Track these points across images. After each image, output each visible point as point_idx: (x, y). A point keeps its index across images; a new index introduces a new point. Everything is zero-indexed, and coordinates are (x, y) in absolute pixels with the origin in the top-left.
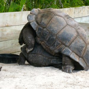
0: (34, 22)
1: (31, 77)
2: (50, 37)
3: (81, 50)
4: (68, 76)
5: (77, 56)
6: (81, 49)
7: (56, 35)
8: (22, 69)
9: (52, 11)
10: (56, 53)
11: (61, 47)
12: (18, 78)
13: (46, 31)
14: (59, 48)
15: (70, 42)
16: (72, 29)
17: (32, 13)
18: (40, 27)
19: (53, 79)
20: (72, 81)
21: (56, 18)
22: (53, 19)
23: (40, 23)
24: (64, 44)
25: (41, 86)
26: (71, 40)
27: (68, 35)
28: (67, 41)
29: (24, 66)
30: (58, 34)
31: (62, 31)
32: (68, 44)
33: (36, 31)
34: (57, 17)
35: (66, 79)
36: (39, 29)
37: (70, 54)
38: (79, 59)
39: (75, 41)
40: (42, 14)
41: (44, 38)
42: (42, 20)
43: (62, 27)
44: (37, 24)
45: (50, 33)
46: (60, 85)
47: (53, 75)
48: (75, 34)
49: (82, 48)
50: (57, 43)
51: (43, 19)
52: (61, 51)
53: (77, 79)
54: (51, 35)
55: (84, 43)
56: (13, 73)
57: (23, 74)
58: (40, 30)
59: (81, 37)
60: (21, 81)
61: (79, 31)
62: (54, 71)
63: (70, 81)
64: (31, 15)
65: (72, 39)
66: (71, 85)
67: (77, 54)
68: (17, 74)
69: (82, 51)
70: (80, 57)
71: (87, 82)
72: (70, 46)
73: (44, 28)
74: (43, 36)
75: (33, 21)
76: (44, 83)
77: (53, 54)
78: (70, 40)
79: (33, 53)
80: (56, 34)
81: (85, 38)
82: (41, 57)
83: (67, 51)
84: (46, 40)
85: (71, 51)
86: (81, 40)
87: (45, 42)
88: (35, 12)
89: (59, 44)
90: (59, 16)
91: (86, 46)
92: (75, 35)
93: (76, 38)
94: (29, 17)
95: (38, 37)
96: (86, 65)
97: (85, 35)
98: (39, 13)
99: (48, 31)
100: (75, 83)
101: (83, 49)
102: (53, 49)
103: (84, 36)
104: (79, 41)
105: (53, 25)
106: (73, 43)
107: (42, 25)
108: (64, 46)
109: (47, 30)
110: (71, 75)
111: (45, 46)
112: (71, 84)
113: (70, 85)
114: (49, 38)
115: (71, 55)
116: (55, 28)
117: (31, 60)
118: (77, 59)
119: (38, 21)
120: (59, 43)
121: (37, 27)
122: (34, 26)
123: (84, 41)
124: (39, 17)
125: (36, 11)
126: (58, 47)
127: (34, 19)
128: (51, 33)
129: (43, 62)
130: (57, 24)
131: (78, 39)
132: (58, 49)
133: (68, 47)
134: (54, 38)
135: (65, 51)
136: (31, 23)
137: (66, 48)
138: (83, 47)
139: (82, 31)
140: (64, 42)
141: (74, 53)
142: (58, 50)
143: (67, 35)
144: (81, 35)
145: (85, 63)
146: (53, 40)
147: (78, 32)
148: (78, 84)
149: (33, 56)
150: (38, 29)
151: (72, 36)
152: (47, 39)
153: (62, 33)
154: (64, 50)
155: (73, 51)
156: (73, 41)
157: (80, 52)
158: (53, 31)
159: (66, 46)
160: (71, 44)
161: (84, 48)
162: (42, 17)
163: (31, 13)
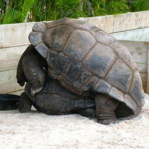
0: (42, 44)
1: (42, 132)
3: (126, 82)
4: (104, 130)
5: (120, 92)
6: (126, 80)
7: (82, 61)
8: (26, 120)
9: (69, 23)
10: (85, 92)
11: (91, 80)
12: (20, 135)
13: (63, 57)
15: (106, 70)
16: (106, 49)
17: (36, 30)
18: (53, 52)
19: (79, 134)
20: (111, 138)
22: (73, 35)
24: (96, 75)
25: (58, 146)
26: (107, 67)
28: (102, 70)
29: (30, 114)
30: (85, 59)
32: (102, 74)
33: (47, 60)
35: (100, 135)
36: (52, 55)
37: (108, 90)
38: (124, 96)
39: (113, 68)
41: (61, 69)
42: (53, 40)
45: (70, 59)
46: (90, 144)
47: (78, 128)
48: (112, 56)
49: (126, 78)
50: (85, 74)
51: (56, 37)
53: (119, 135)
55: (129, 69)
56: (12, 126)
57: (29, 128)
58: (53, 57)
59: (122, 59)
60: (25, 139)
62: (81, 122)
63: (107, 137)
64: (34, 33)
65: (108, 64)
67: (119, 90)
68: (18, 128)
70: (125, 93)
71: (135, 139)
72: (107, 76)
73: (59, 52)
75: (39, 43)
76: (64, 142)
77: (80, 94)
78: (105, 68)
80: (81, 59)
81: (129, 61)
83: (103, 86)
84: (65, 72)
85: (110, 86)
87: (64, 75)
88: (40, 27)
89: (88, 76)
90: (82, 29)
91: (133, 74)
92: (113, 58)
93: (115, 62)
94: (32, 37)
96: (136, 105)
97: (129, 55)
99: (66, 57)
100: (116, 141)
101: (128, 80)
102: (80, 85)
103: (127, 57)
104: (120, 68)
105: (73, 46)
106: (111, 72)
107: (56, 47)
108: (97, 78)
109: (66, 55)
110: (110, 128)
112: (109, 143)
113: (108, 145)
114: (70, 68)
115: (110, 91)
116: (78, 50)
117: (42, 105)
118: (121, 98)
119: (48, 42)
120: (87, 73)
121: (47, 52)
122: (42, 50)
123: (128, 66)
124: (48, 35)
125: (41, 25)
127: (40, 40)
128: (73, 60)
129: (62, 107)
130: (79, 43)
131: (118, 63)
132: (87, 84)
133: (104, 78)
134: (79, 66)
135: (99, 87)
136: (36, 46)
137: (101, 81)
138: (127, 76)
139: (123, 50)
140: (96, 72)
142: (88, 86)
143: (100, 59)
144: (122, 57)
147: (116, 53)
148: (121, 143)
149: (44, 97)
150: (49, 55)
152: (67, 70)
154: (98, 84)
155: (113, 86)
156: (111, 68)
158: (76, 55)
159: (100, 78)
160: (109, 74)
161: (131, 77)
162: (54, 34)
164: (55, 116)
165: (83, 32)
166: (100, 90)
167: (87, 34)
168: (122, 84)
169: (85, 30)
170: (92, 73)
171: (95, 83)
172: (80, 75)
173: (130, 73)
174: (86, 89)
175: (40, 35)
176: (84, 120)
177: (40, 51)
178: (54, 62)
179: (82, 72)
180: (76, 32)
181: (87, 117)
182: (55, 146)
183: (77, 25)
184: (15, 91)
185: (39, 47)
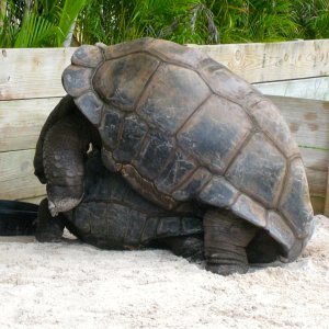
0: (90, 94)
1: (81, 282)
2: (154, 146)
3: (272, 184)
4: (218, 286)
5: (257, 206)
6: (272, 179)
7: (175, 135)
8: (51, 257)
10: (181, 203)
11: (196, 177)
12: (30, 286)
13: (134, 124)
14: (191, 180)
16: (230, 109)
17: (80, 62)
18: (114, 112)
19: (162, 291)
20: (230, 302)
21: (170, 72)
22: (159, 76)
23: (112, 95)
24: (207, 167)
25: (111, 314)
26: (231, 150)
27: (219, 131)
28: (218, 155)
29: (59, 245)
30: (183, 131)
31: (196, 119)
32: (220, 165)
33: (101, 128)
34: (173, 68)
35: (209, 296)
36: (111, 119)
37: (231, 201)
38: (266, 215)
39: (245, 152)
40: (114, 61)
42: (116, 87)
43: (193, 104)
44: (100, 102)
45: (151, 128)
46: (183, 313)
47: (163, 278)
48: (243, 126)
49: (273, 176)
50: (182, 164)
51: (122, 79)
52: (199, 193)
53: (249, 298)
54: (157, 135)
55: (279, 155)
56: (17, 268)
57: (53, 273)
58: (114, 122)
59: (266, 133)
60: (40, 294)
61: (255, 112)
62: (170, 268)
63: (222, 301)
64: (75, 69)
65: (234, 144)
66: (225, 317)
68: (29, 272)
69: (275, 185)
70: (268, 208)
71: (285, 308)
73: (127, 112)
74: (128, 143)
76: (125, 305)
77: (171, 206)
78: (227, 151)
79: (94, 200)
80: (174, 131)
82: (121, 212)
83: (221, 192)
84: (138, 158)
85: (235, 191)
86: (269, 147)
87: (136, 163)
88: (90, 56)
89: (189, 167)
90: (179, 64)
91: (288, 166)
92: (244, 131)
93: (248, 139)
94: (69, 78)
95: (109, 149)
97: (280, 126)
98: (105, 59)
99: (142, 124)
100: (241, 309)
102: (169, 187)
103: (277, 129)
104: (259, 152)
105: (158, 101)
106: (240, 161)
107: (120, 102)
108: (208, 174)
109: (141, 119)
110: (232, 281)
111: (138, 181)
112: (224, 313)
113: (221, 317)
114: (149, 149)
116: (168, 110)
117: (86, 226)
118: (259, 218)
119: (104, 91)
120: (187, 162)
121: (101, 113)
123: (279, 149)
124: (106, 74)
126: (184, 178)
130: (172, 94)
132: (186, 185)
133: (223, 174)
134: (169, 145)
135: (211, 192)
136: (76, 98)
137: (216, 179)
138: (275, 171)
139: (268, 114)
140: (207, 160)
141: (247, 198)
143: (216, 130)
144: (266, 128)
145: (289, 230)
146: (164, 154)
147: (252, 119)
148: (253, 313)
151: (232, 133)
152: (143, 154)
153: (195, 126)
154: (209, 186)
155: (242, 191)
156: (239, 152)
157: (267, 190)
158: (163, 120)
160: (234, 165)
161: (282, 174)
162: (117, 72)
163: (73, 64)
164: (115, 252)
165: (182, 69)
166: (213, 200)
167: (189, 76)
168: (263, 187)
169: (186, 66)
170: (197, 161)
171: (202, 185)
172: (171, 166)
173: (281, 163)
174: (182, 195)
175: (87, 73)
176: (176, 264)
177: (86, 110)
178: (114, 134)
179: (175, 158)
180: (166, 70)
181: (185, 257)
182: (104, 312)
183: (169, 55)
184: (35, 197)
185: (84, 100)
